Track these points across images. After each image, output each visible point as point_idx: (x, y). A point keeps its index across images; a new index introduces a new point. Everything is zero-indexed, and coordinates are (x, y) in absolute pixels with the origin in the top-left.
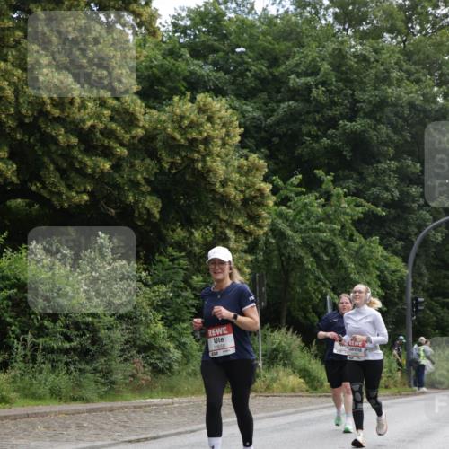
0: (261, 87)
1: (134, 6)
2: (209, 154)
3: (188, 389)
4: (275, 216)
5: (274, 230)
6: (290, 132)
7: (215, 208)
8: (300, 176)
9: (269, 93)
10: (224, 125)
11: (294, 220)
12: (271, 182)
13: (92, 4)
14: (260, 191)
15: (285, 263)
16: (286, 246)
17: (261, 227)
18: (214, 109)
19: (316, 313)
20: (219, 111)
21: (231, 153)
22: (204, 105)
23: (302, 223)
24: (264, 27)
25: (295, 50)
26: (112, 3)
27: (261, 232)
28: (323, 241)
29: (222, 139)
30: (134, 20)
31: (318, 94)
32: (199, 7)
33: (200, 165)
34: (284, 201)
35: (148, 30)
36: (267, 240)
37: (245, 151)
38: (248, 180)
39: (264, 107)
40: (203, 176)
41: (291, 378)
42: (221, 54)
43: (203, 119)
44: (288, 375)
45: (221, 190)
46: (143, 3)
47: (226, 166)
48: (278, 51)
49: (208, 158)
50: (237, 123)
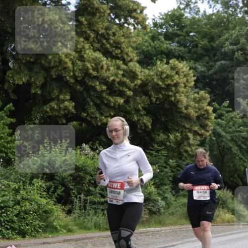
0: (205, 54)
1: (134, 14)
2: (178, 92)
3: (170, 223)
4: (215, 125)
5: (215, 133)
6: (222, 78)
7: (182, 122)
8: (228, 102)
9: (209, 57)
10: (185, 76)
11: (226, 127)
12: (212, 106)
13: (112, 14)
14: (207, 111)
15: (221, 151)
16: (222, 141)
17: (208, 131)
18: (179, 67)
19: (240, 178)
20: (182, 68)
21: (190, 91)
22: (174, 65)
23: (230, 128)
24: (205, 21)
25: (225, 32)
26: (122, 13)
27: (208, 134)
28: (243, 138)
29: (184, 84)
30: (134, 21)
31: (238, 56)
32: (169, 12)
33: (173, 98)
34: (220, 116)
35: (142, 26)
36: (211, 138)
37: (197, 90)
38: (199, 105)
39: (207, 65)
40: (175, 105)
41: (227, 215)
42: (182, 37)
43: (173, 73)
44: (225, 213)
45: (185, 111)
46: (139, 12)
47: (187, 98)
48: (213, 33)
49: (177, 95)
50: (192, 74)
